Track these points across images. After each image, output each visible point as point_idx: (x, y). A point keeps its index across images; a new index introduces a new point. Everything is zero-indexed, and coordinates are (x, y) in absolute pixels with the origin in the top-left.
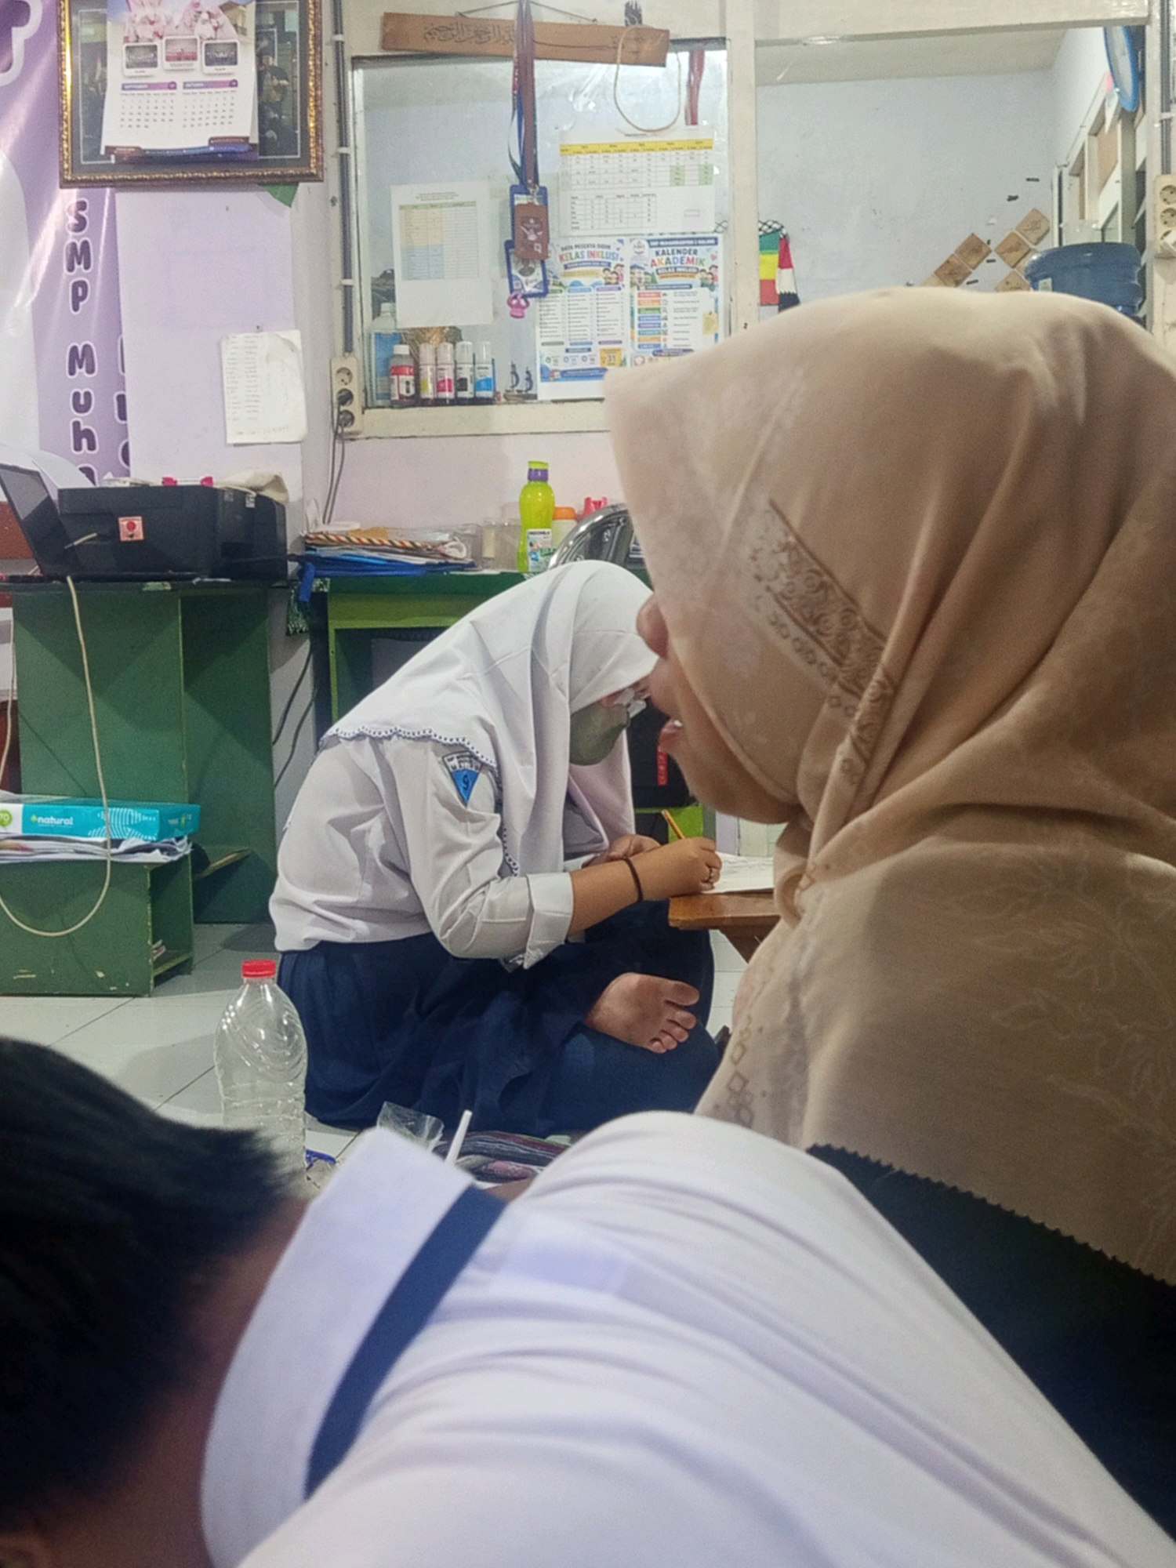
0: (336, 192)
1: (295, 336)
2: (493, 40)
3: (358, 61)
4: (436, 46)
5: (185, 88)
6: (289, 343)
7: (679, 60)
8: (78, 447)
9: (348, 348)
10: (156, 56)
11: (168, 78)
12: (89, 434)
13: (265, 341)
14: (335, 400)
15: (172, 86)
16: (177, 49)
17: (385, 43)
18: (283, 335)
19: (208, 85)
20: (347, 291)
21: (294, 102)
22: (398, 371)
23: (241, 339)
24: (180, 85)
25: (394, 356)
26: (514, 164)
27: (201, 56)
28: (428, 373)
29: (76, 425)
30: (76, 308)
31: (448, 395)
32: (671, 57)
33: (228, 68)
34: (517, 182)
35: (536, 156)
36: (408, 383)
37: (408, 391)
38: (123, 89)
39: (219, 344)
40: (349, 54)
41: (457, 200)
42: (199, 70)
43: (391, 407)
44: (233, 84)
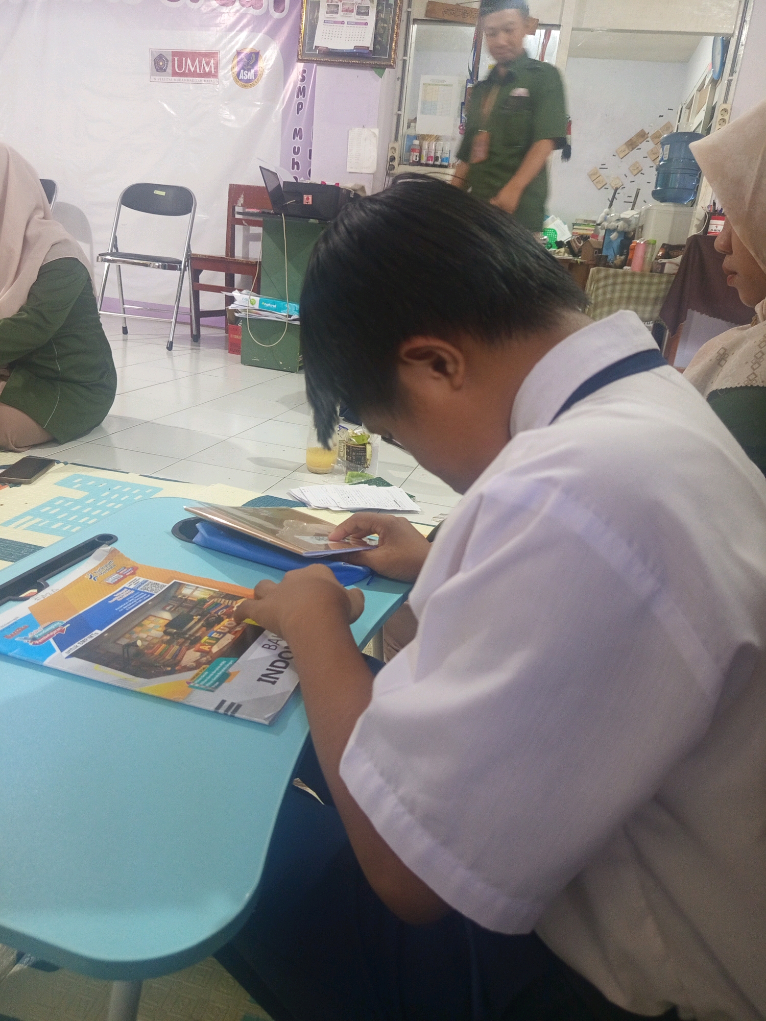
0: (400, 75)
1: (376, 131)
2: (469, 17)
3: (416, 21)
4: (446, 17)
5: (347, 24)
6: (374, 134)
7: (540, 33)
8: (293, 168)
9: (396, 139)
10: (338, 9)
11: (341, 19)
12: (297, 164)
13: (366, 132)
14: (389, 160)
15: (343, 23)
16: (346, 7)
17: (428, 13)
18: (373, 130)
19: (356, 23)
20: (399, 116)
21: (388, 34)
22: (414, 150)
23: (356, 130)
24: (346, 23)
25: (413, 145)
26: (469, 70)
27: (355, 11)
28: (424, 153)
29: (293, 159)
30: (298, 113)
31: (431, 162)
32: (538, 31)
33: (365, 17)
34: (469, 78)
35: (478, 68)
36: (416, 156)
37: (416, 159)
38: (324, 22)
39: (348, 132)
40: (412, 18)
41: (445, 83)
42: (354, 17)
43: (409, 165)
44: (366, 24)
